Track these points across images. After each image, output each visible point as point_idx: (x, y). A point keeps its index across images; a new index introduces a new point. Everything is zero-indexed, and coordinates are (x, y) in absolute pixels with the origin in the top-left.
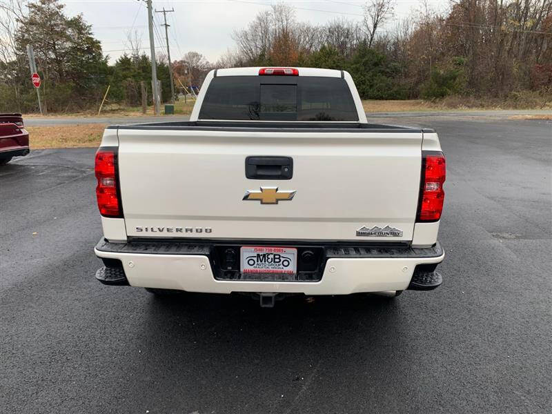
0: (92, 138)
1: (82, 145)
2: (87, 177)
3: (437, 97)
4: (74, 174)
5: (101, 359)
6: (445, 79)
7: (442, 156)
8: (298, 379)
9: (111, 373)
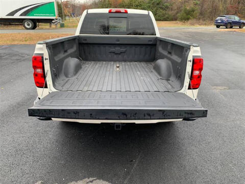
0: (26, 39)
1: (22, 43)
2: (26, 59)
3: (185, 20)
4: (19, 58)
5: (40, 153)
6: (189, 11)
7: (201, 58)
8: (132, 161)
9: (45, 160)
